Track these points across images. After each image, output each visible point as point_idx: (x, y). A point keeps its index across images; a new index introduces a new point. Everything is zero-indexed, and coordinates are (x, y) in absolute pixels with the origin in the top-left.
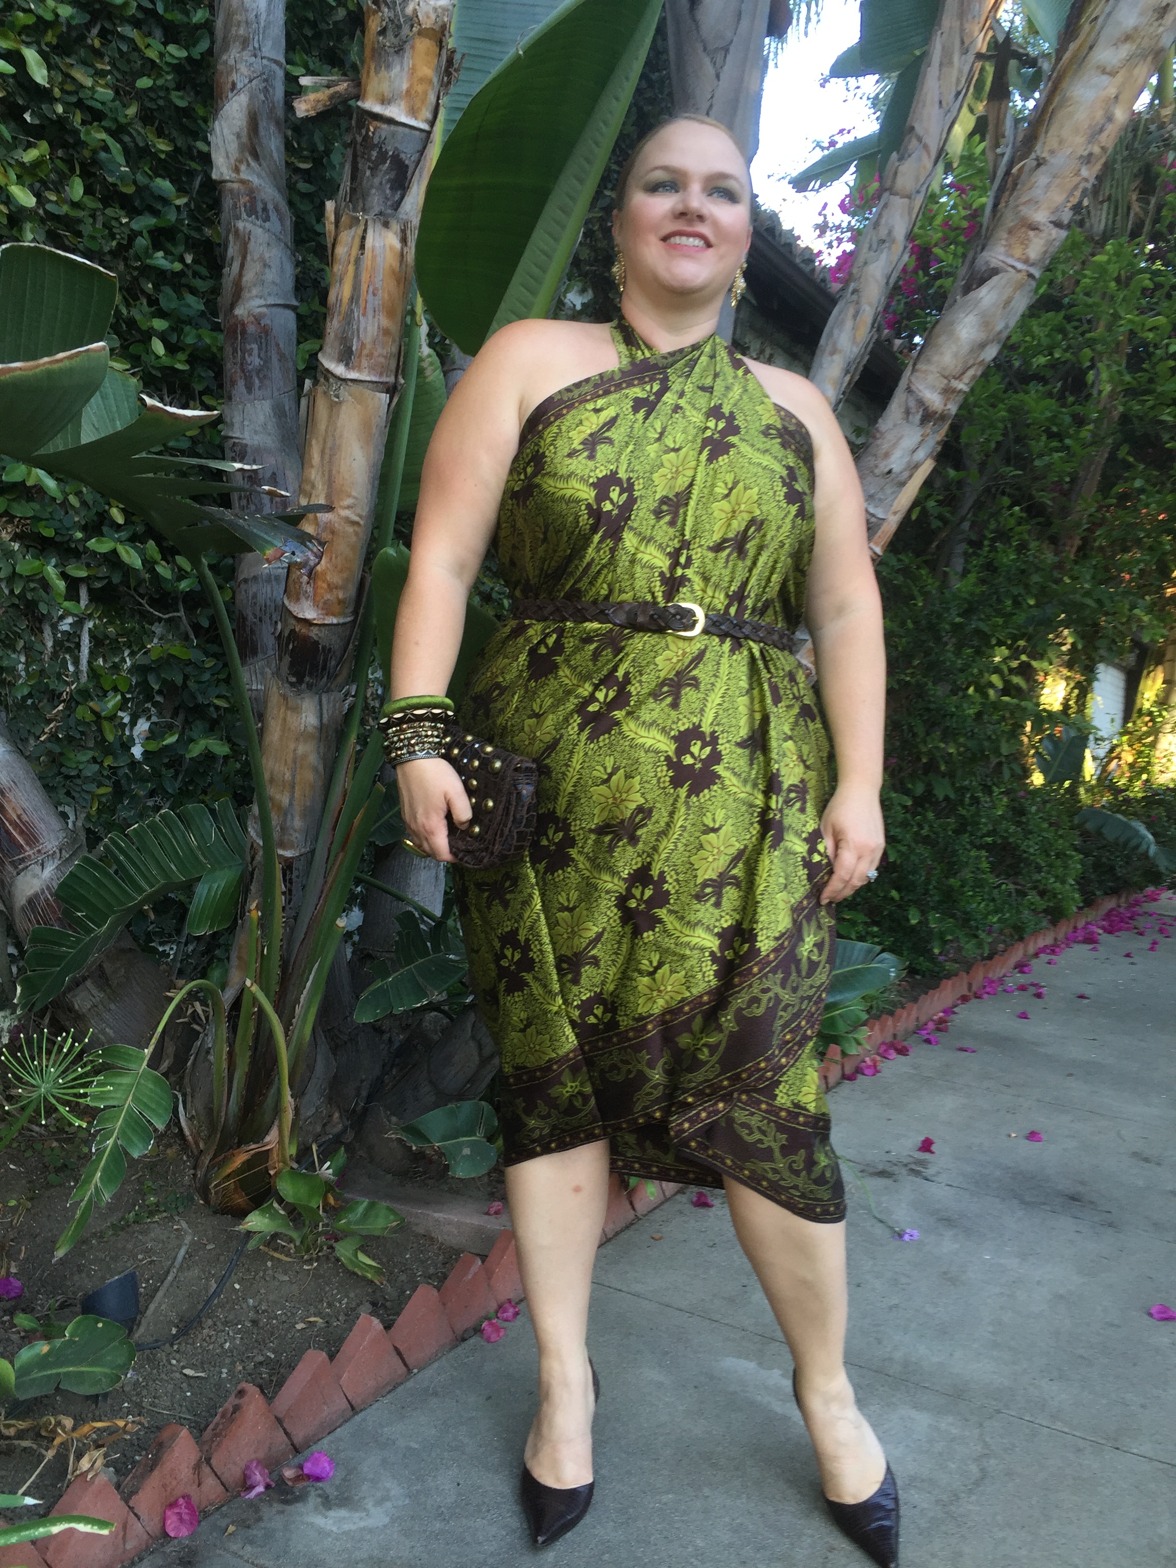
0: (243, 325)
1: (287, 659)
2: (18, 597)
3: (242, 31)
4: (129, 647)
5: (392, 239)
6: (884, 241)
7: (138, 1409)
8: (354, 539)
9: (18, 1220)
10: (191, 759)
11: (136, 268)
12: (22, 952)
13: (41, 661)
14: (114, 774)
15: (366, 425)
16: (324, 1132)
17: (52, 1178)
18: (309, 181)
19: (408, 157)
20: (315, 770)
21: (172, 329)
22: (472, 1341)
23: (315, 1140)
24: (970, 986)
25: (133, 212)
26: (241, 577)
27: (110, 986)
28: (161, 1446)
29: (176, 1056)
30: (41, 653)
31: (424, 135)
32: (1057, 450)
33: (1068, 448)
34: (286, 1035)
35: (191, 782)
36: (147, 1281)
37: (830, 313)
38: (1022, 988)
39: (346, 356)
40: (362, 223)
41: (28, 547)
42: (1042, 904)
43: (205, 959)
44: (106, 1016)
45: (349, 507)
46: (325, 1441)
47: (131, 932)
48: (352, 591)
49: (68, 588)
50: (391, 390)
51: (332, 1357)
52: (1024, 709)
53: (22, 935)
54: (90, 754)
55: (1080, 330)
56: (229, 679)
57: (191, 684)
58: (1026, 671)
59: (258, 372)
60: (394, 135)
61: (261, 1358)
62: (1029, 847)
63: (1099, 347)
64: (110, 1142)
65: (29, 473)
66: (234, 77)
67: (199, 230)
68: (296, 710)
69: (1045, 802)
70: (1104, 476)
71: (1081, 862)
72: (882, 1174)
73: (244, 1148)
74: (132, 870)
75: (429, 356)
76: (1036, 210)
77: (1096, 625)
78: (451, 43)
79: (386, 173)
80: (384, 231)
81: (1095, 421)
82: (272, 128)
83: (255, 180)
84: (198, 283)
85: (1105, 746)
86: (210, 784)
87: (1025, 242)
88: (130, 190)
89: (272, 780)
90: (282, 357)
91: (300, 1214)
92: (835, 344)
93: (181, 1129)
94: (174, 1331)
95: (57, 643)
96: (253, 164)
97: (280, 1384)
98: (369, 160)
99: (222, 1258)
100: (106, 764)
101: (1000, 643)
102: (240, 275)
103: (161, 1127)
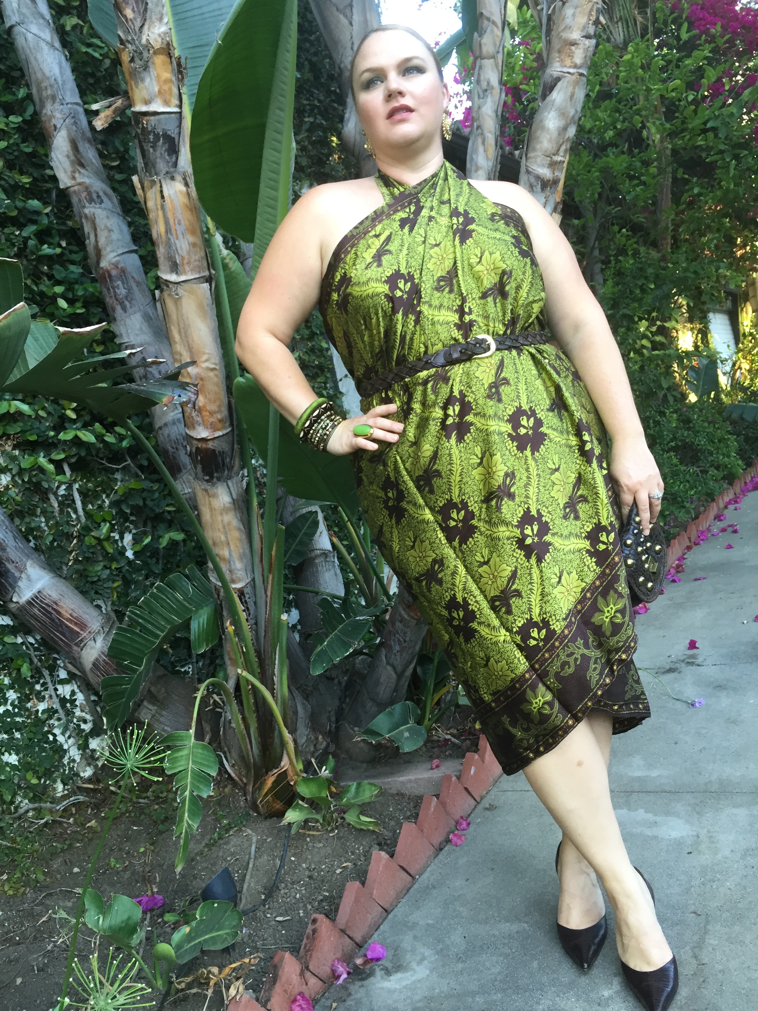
0: (108, 272)
1: (199, 467)
2: (28, 482)
3: (49, 92)
4: (105, 492)
5: (179, 186)
6: (486, 90)
7: (256, 949)
8: (216, 379)
9: (149, 859)
10: (164, 548)
11: (34, 260)
12: (99, 697)
13: (54, 517)
14: (120, 572)
15: (200, 306)
16: (316, 750)
17: (161, 827)
18: (121, 173)
19: (173, 132)
20: (239, 529)
21: (67, 290)
22: (446, 848)
23: (313, 756)
24: (689, 539)
25: (21, 227)
26: (157, 426)
27: (158, 701)
28: (275, 967)
29: (212, 730)
30: (53, 512)
31: (178, 115)
32: (637, 185)
33: (644, 183)
34: (273, 697)
35: (168, 562)
36: (238, 872)
37: (467, 148)
38: (723, 530)
39: (175, 268)
40: (158, 182)
41: (24, 451)
42: (720, 474)
43: (212, 668)
44: (162, 719)
45: (207, 361)
46: (375, 936)
47: (162, 665)
48: (225, 412)
49: (56, 468)
50: (209, 280)
51: (363, 883)
52: (669, 356)
53: (96, 686)
54: (102, 564)
55: (628, 106)
56: (170, 493)
57: (149, 503)
58: (663, 331)
59: (126, 297)
60: (159, 121)
61: (321, 898)
62: (700, 441)
63: (644, 113)
64: (187, 793)
65: (10, 406)
66: (54, 121)
67: (64, 224)
68: (215, 496)
69: (701, 410)
70: (673, 193)
71: (736, 440)
72: (671, 670)
73: (270, 773)
74: (149, 626)
75: (228, 255)
76: (571, 33)
77: (698, 288)
78: (177, 53)
79: (162, 146)
80: (173, 182)
81: (656, 160)
82: (87, 145)
83: (87, 181)
84: (74, 257)
85: (730, 363)
86: (180, 560)
87: (571, 56)
88: (15, 213)
89: (214, 544)
90: (138, 284)
91: (318, 804)
92: (476, 165)
93: (229, 775)
94: (263, 897)
95: (60, 504)
96: (82, 171)
97: (337, 910)
98: (149, 142)
99: (278, 845)
100: (113, 567)
101: (641, 319)
102: (96, 241)
103: (214, 774)
